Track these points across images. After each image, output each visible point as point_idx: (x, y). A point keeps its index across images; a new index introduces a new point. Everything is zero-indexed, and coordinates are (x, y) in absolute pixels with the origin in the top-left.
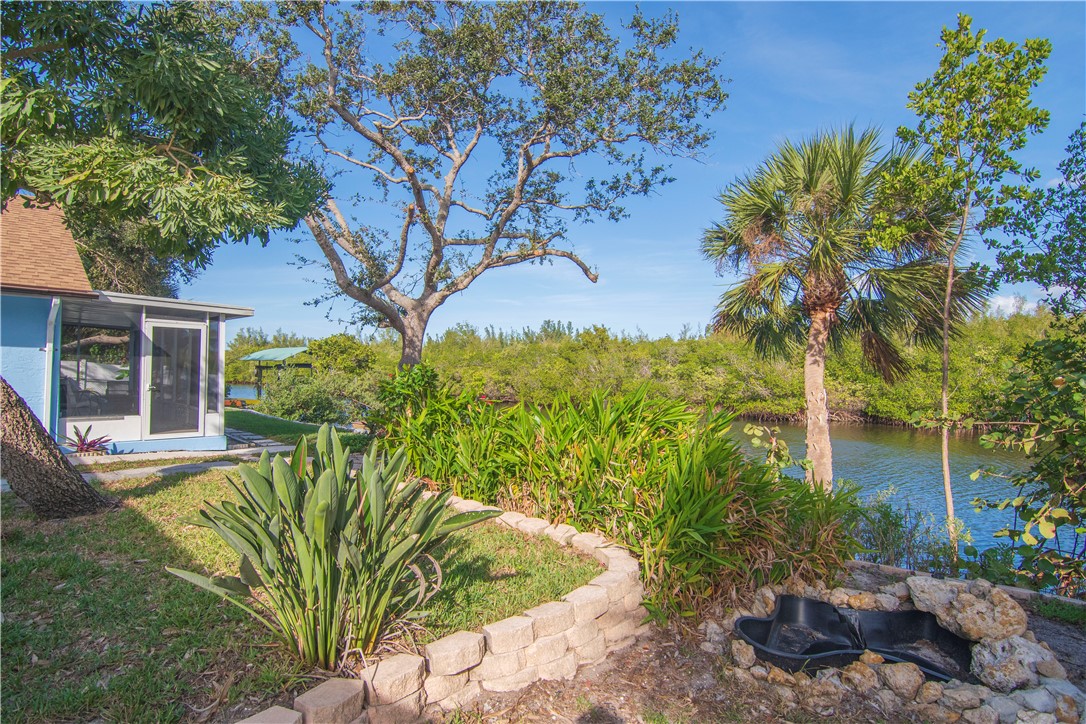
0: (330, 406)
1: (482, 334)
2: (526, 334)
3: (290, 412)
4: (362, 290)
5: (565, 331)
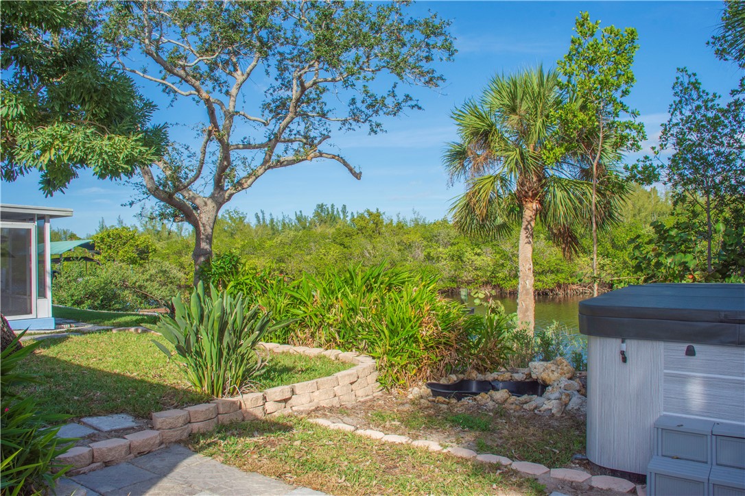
0: (115, 296)
2: (298, 219)
3: (79, 303)
4: (166, 192)
5: (339, 215)
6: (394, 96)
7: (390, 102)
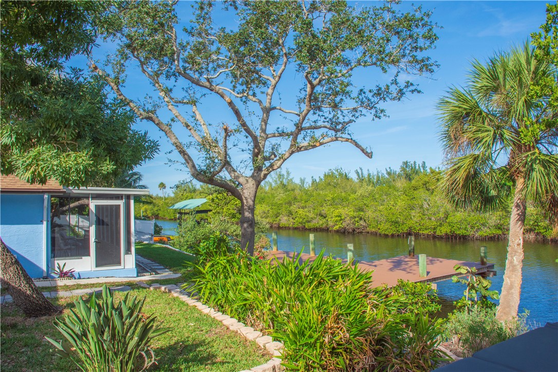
1: (353, 176)
2: (389, 174)
4: (207, 177)
5: (420, 169)
6: (396, 84)
7: (394, 89)
